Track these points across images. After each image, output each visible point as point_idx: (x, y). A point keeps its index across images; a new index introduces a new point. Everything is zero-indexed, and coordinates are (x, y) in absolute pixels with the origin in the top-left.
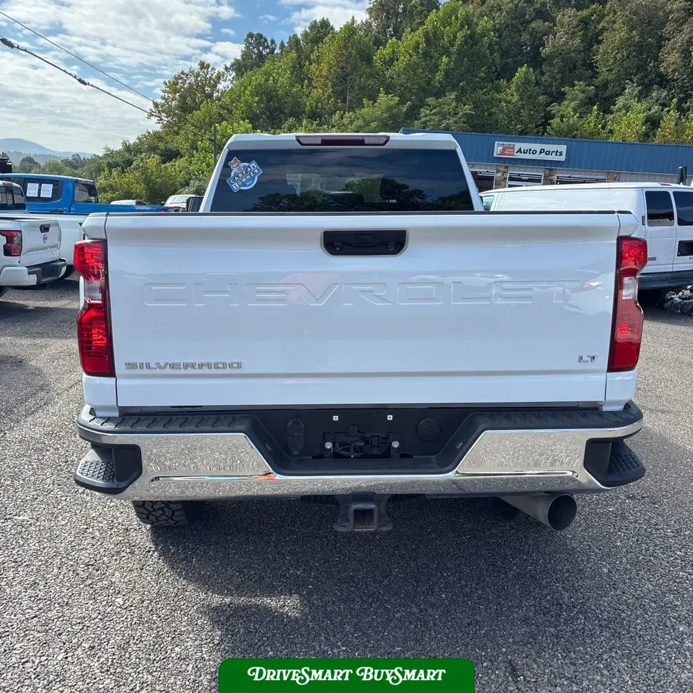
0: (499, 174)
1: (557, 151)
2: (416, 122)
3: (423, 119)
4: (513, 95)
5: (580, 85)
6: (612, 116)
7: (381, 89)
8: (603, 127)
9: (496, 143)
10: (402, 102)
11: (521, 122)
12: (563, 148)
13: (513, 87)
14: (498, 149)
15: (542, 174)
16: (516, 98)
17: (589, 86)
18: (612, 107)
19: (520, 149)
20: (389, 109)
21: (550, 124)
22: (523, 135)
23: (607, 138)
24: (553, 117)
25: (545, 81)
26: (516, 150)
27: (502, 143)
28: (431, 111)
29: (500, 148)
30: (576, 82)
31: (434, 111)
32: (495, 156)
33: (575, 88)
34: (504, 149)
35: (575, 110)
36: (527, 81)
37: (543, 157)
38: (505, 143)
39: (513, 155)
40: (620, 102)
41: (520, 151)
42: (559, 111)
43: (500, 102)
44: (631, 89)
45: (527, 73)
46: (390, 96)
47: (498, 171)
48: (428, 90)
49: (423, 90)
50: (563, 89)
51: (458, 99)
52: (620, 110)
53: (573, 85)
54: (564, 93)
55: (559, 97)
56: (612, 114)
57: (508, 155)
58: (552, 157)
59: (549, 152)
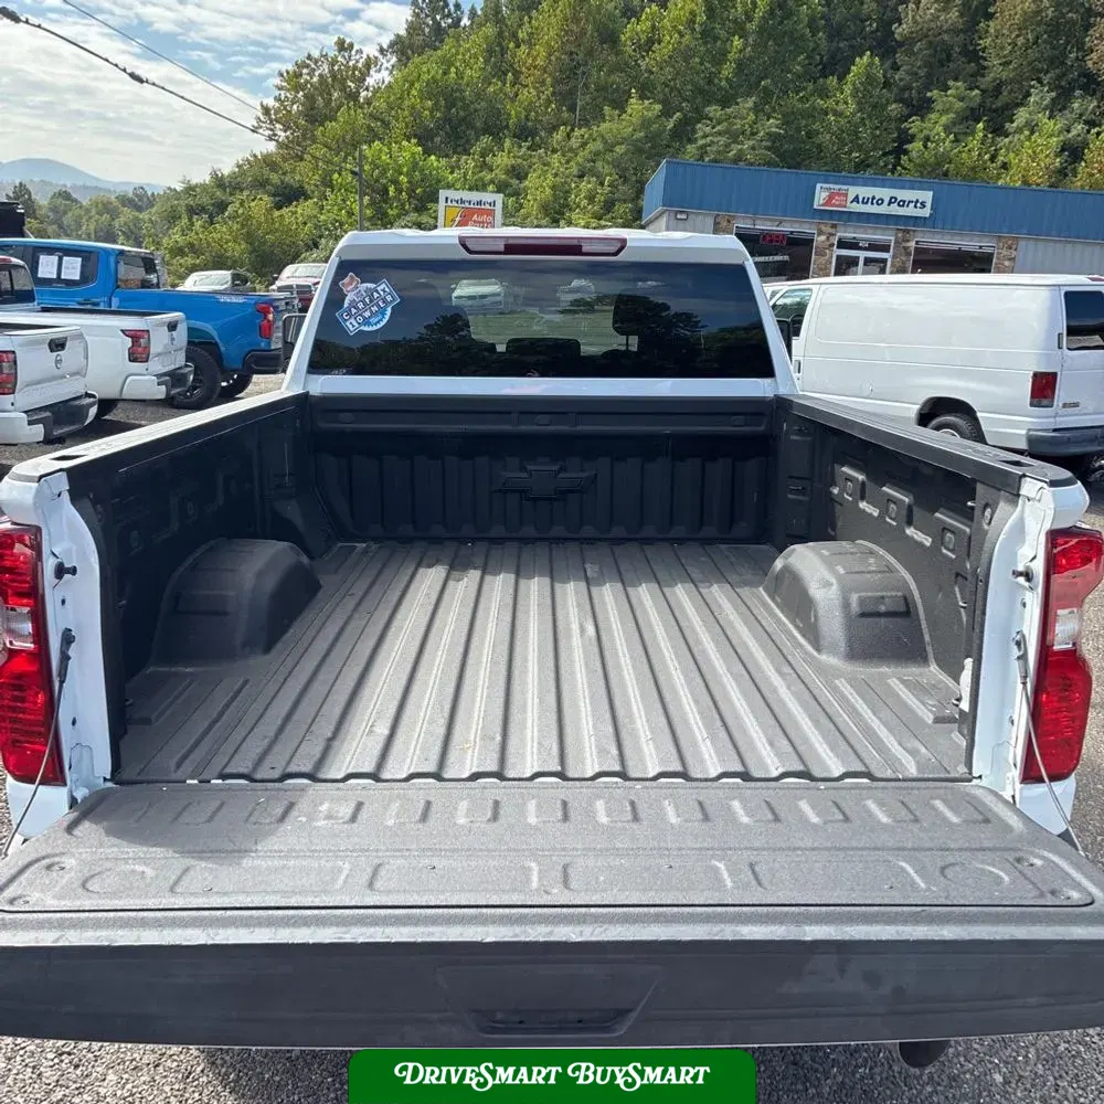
0: (823, 238)
1: (917, 201)
2: (689, 146)
3: (701, 142)
4: (846, 103)
5: (957, 87)
6: (1007, 140)
7: (633, 91)
8: (993, 159)
9: (818, 186)
10: (667, 113)
11: (860, 148)
12: (927, 196)
13: (848, 89)
14: (820, 197)
15: (893, 238)
16: (852, 107)
17: (971, 89)
18: (1007, 125)
19: (857, 197)
20: (645, 124)
21: (906, 152)
22: (861, 169)
23: (999, 177)
24: (912, 139)
25: (901, 80)
26: (851, 197)
27: (827, 186)
28: (713, 128)
29: (825, 195)
30: (951, 83)
31: (719, 128)
32: (815, 207)
33: (949, 92)
34: (831, 197)
35: (947, 129)
36: (870, 79)
37: (895, 210)
38: (832, 186)
39: (845, 207)
40: (1022, 116)
41: (856, 199)
42: (922, 131)
43: (827, 114)
44: (1040, 96)
45: (871, 64)
46: (647, 102)
47: (820, 233)
48: (708, 93)
49: (701, 91)
50: (929, 94)
51: (757, 109)
52: (1019, 130)
53: (947, 88)
54: (931, 101)
55: (922, 107)
56: (1007, 136)
57: (838, 206)
58: (910, 211)
59: (904, 202)
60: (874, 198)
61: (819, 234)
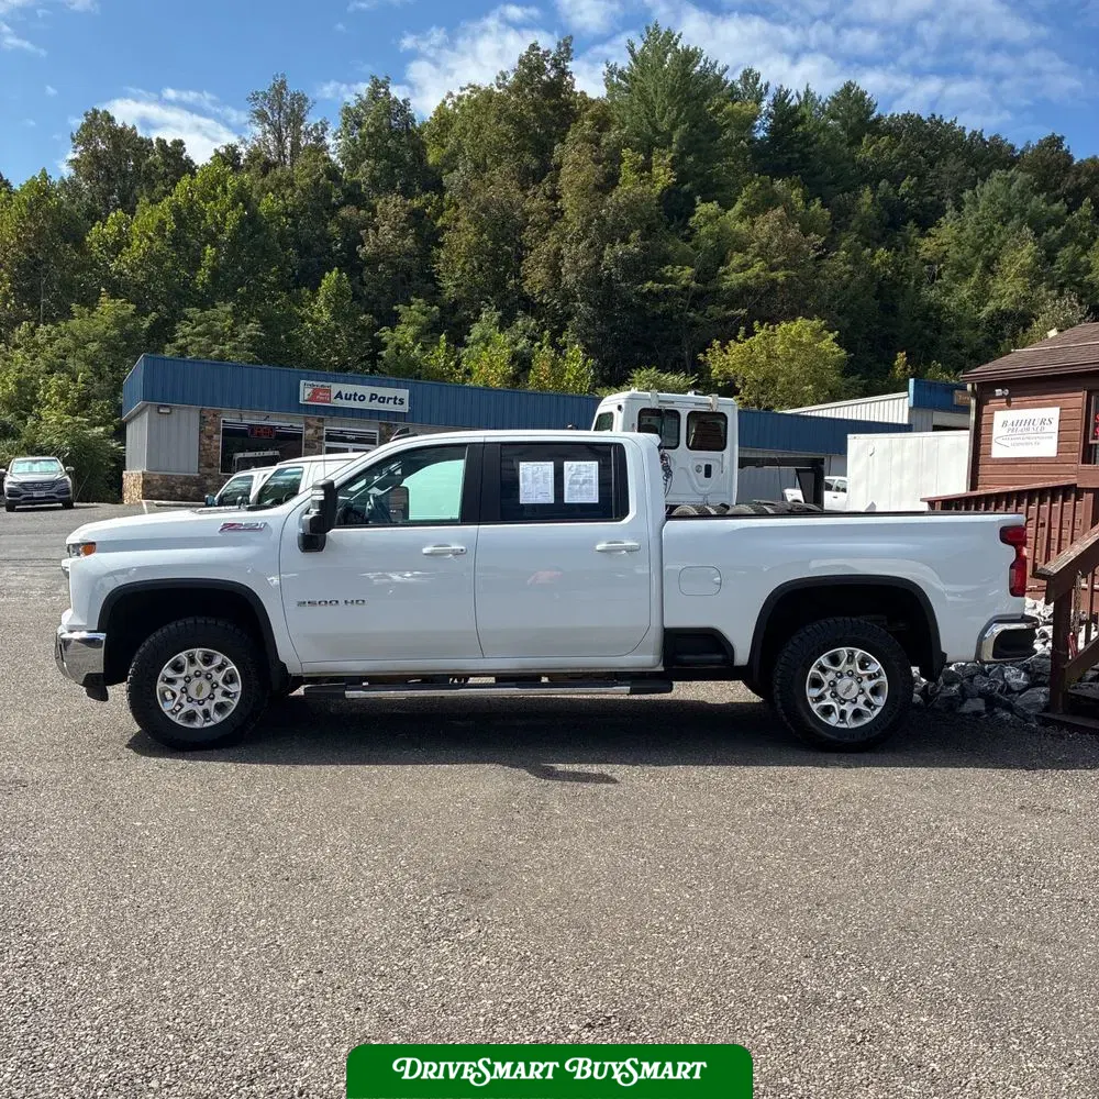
0: (311, 431)
1: (396, 398)
2: (167, 345)
3: (181, 342)
4: (321, 312)
5: (418, 303)
6: (467, 350)
7: (103, 289)
8: (458, 365)
9: (302, 382)
10: (141, 312)
11: (338, 353)
13: (321, 300)
14: (305, 392)
15: (377, 431)
16: (326, 316)
17: (432, 305)
18: (466, 337)
19: (340, 393)
20: (120, 322)
21: (381, 358)
22: (342, 371)
23: (464, 380)
24: (384, 346)
25: (369, 294)
26: (334, 394)
27: (311, 382)
28: (194, 328)
29: (309, 391)
30: (413, 299)
31: (199, 328)
32: (301, 402)
33: (413, 307)
34: (315, 393)
35: (416, 340)
36: (340, 293)
37: (375, 406)
38: (315, 383)
39: (329, 402)
40: (476, 330)
41: (339, 395)
42: (393, 340)
43: (303, 321)
44: (490, 316)
45: (340, 279)
46: (119, 301)
47: (308, 426)
48: (184, 296)
49: (178, 296)
50: (395, 308)
51: (235, 313)
52: (476, 342)
53: (410, 304)
54: (397, 314)
55: (392, 320)
56: (466, 347)
57: (322, 401)
58: (390, 407)
59: (384, 398)
60: (356, 394)
61: (307, 428)
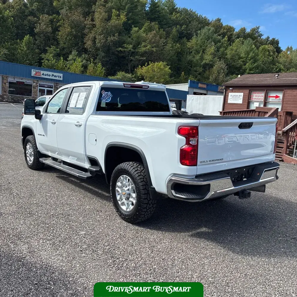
1: (59, 76)
4: (24, 47)
9: (32, 70)
13: (24, 44)
14: (33, 73)
15: (54, 85)
17: (57, 48)
18: (68, 58)
25: (38, 43)
26: (42, 74)
27: (35, 70)
32: (32, 75)
33: (51, 48)
34: (36, 73)
35: (53, 58)
36: (30, 42)
37: (53, 78)
39: (40, 76)
40: (71, 57)
44: (74, 52)
45: (30, 38)
50: (46, 48)
53: (50, 47)
56: (68, 61)
57: (38, 76)
58: (57, 78)
59: (56, 76)
60: (48, 74)
